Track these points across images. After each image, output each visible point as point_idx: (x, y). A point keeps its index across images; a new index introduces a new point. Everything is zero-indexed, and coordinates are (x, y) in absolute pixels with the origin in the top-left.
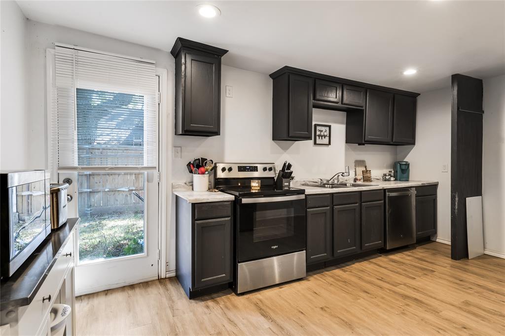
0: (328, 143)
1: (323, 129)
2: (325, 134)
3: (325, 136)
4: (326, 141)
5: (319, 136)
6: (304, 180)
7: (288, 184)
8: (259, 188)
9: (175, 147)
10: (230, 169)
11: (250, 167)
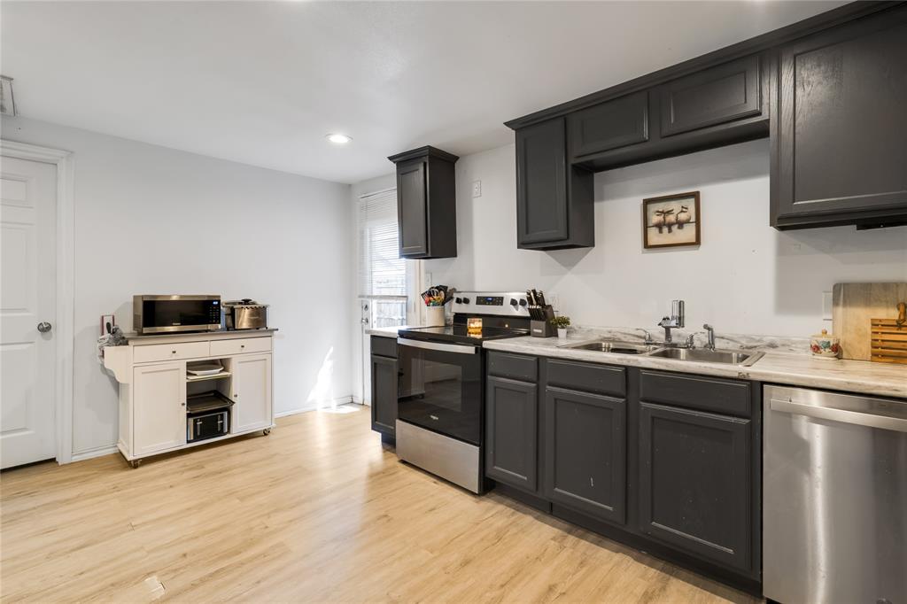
0: (694, 241)
1: (675, 206)
2: (683, 217)
3: (681, 224)
4: (688, 234)
5: (659, 226)
6: (609, 329)
7: (540, 331)
8: (479, 330)
9: (426, 273)
10: (466, 301)
11: (492, 298)
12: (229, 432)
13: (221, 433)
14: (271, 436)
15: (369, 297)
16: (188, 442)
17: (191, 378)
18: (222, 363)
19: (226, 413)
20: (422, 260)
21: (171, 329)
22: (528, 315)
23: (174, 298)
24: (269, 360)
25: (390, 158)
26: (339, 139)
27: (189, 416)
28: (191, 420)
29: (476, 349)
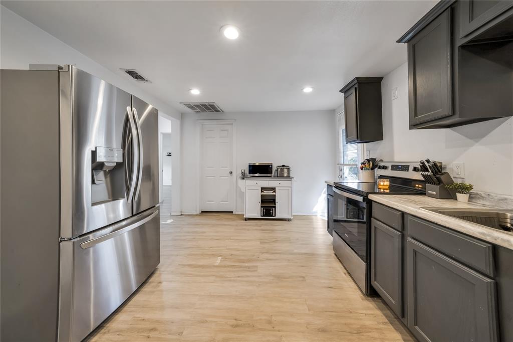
7: (435, 193)
8: (387, 187)
9: (367, 151)
10: (385, 168)
11: (402, 166)
12: (275, 216)
13: (272, 216)
14: (290, 222)
15: (341, 164)
16: (261, 216)
17: (263, 193)
18: (274, 189)
19: (274, 209)
20: (365, 144)
21: (257, 175)
22: (422, 179)
23: (257, 164)
24: (290, 190)
25: (340, 91)
26: (308, 90)
27: (261, 207)
28: (262, 208)
29: (364, 199)
